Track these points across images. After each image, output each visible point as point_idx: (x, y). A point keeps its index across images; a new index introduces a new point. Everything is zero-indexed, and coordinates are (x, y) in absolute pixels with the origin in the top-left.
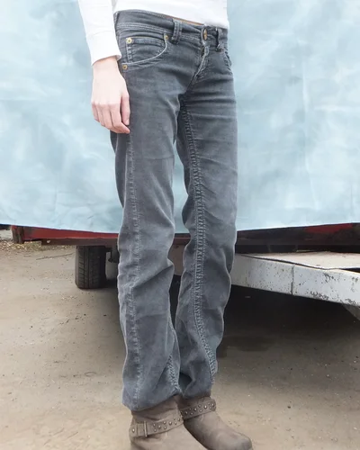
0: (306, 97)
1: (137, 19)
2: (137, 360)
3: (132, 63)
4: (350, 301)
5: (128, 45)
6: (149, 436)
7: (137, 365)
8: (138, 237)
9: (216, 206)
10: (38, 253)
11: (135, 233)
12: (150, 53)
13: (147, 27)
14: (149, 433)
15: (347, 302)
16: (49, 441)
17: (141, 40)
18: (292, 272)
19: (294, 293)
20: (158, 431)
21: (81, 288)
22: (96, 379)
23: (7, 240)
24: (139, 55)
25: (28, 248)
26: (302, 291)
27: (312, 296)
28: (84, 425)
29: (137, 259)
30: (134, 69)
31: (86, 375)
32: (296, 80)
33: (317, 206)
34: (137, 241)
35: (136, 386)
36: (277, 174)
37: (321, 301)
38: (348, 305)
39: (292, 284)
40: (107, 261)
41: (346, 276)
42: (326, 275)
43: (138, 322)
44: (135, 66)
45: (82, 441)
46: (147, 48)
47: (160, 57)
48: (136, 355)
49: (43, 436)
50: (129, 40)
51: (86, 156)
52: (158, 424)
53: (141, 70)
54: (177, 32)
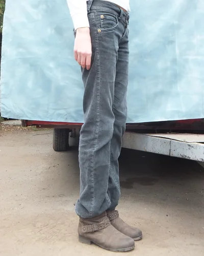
0: (177, 51)
1: (107, 6)
2: (92, 190)
3: (103, 29)
4: (202, 159)
5: (102, 19)
6: (95, 231)
7: (92, 193)
8: (98, 124)
9: (120, 106)
10: (33, 132)
11: (97, 122)
12: (112, 24)
13: (111, 10)
14: (95, 230)
15: (201, 160)
16: (41, 230)
17: (108, 17)
18: (170, 143)
19: (171, 155)
20: (100, 228)
21: (56, 151)
22: (64, 199)
23: (18, 125)
24: (107, 25)
25: (28, 130)
26: (175, 154)
27: (181, 157)
28: (59, 222)
29: (97, 136)
30: (105, 32)
31: (60, 196)
32: (172, 42)
33: (184, 109)
34: (98, 126)
35: (91, 204)
36: (162, 93)
37: (186, 159)
38: (201, 162)
39: (170, 150)
40: (69, 137)
41: (200, 146)
42: (189, 145)
43: (95, 170)
44: (105, 31)
45: (58, 231)
46: (111, 22)
47: (115, 28)
48: (92, 187)
49: (38, 228)
50: (102, 16)
51: (62, 84)
52: (100, 225)
53: (108, 34)
54: (121, 15)
